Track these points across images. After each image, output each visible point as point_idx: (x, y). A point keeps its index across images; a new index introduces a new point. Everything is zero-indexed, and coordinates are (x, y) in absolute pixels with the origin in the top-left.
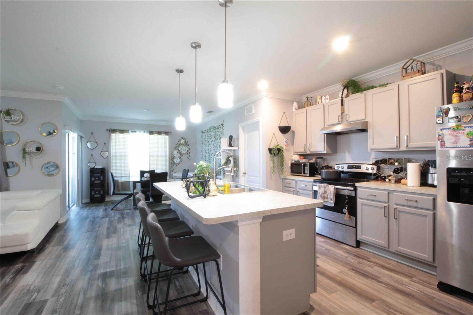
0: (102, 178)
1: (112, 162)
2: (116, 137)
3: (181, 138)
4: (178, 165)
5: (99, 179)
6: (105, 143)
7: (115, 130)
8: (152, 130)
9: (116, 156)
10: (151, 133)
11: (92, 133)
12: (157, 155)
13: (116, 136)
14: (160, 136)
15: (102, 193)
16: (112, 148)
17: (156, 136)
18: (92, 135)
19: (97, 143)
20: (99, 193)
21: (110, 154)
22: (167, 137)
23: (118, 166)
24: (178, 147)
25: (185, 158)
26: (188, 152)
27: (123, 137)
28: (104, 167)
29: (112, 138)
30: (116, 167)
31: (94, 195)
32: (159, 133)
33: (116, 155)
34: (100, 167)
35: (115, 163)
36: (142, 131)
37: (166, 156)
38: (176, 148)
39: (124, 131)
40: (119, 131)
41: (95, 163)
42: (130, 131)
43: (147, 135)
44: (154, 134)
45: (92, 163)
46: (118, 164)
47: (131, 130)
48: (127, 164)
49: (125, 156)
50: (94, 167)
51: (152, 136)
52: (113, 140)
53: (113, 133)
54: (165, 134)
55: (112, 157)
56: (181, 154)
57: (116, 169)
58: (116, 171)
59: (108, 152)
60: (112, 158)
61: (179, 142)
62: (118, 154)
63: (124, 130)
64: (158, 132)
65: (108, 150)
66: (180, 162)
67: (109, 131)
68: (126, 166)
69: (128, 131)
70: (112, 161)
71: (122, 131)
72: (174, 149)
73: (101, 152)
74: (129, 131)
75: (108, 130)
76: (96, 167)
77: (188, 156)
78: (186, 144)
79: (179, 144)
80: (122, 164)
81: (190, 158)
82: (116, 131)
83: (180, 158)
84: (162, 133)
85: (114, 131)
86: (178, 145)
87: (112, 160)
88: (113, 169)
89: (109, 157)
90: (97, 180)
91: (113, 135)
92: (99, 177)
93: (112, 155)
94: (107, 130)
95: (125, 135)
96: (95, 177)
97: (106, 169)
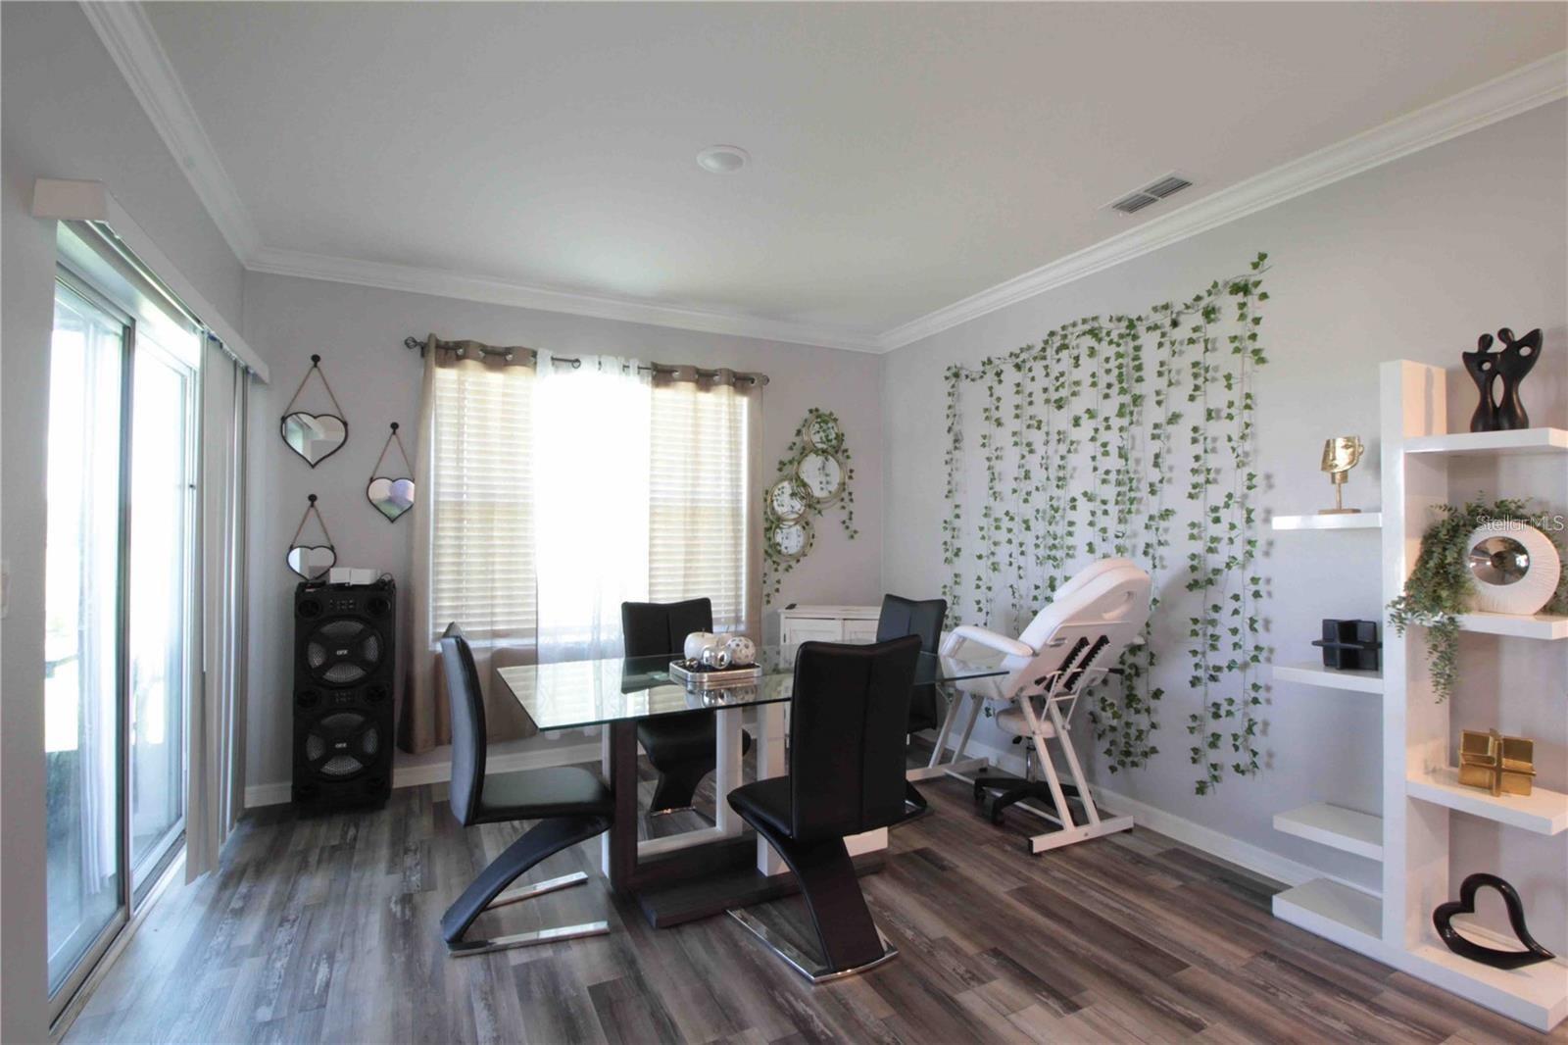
0: (372, 649)
1: (437, 546)
2: (461, 390)
3: (811, 411)
4: (793, 563)
5: (356, 658)
6: (395, 426)
7: (458, 345)
8: (664, 361)
9: (459, 508)
10: (662, 375)
11: (316, 359)
12: (692, 508)
13: (461, 382)
14: (708, 399)
15: (370, 745)
16: (438, 459)
17: (682, 394)
18: (315, 371)
19: (345, 424)
20: (354, 751)
21: (423, 493)
22: (743, 402)
23: (468, 573)
24: (799, 463)
25: (828, 523)
26: (845, 495)
27: (505, 395)
28: (387, 578)
29: (438, 393)
30: (459, 573)
31: (324, 759)
32: (704, 380)
33: (460, 504)
34: (363, 577)
35: (450, 551)
36: (612, 358)
37: (735, 513)
38: (789, 470)
39: (509, 357)
40: (482, 354)
41: (332, 548)
42: (544, 355)
43: (636, 387)
44: (675, 380)
45: (312, 549)
46: (473, 559)
47: (551, 353)
48: (527, 555)
49: (516, 510)
50: (327, 572)
51: (664, 393)
52: (446, 412)
53: (443, 363)
54: (734, 385)
55: (437, 511)
56: (812, 504)
57: (458, 590)
58: (457, 598)
59: (413, 481)
60: (437, 521)
61: (799, 432)
62: (472, 495)
63: (508, 351)
64: (698, 371)
65: (412, 467)
66: (803, 547)
67: (424, 348)
68: (516, 571)
69: (534, 354)
70: (436, 537)
71: (497, 358)
72: (778, 474)
73: (372, 480)
74: (539, 360)
75: (416, 343)
76: (336, 577)
77: (844, 516)
78: (835, 449)
79: (804, 448)
80: (493, 555)
81: (854, 526)
82: (460, 352)
83: (807, 524)
84: (716, 378)
85: (451, 353)
86: (795, 453)
87: (437, 529)
88: (444, 586)
89: (418, 513)
90: (342, 660)
91: (445, 378)
92: (356, 644)
93: (437, 502)
94: (410, 343)
95: (517, 378)
96: (330, 644)
97: (399, 584)
